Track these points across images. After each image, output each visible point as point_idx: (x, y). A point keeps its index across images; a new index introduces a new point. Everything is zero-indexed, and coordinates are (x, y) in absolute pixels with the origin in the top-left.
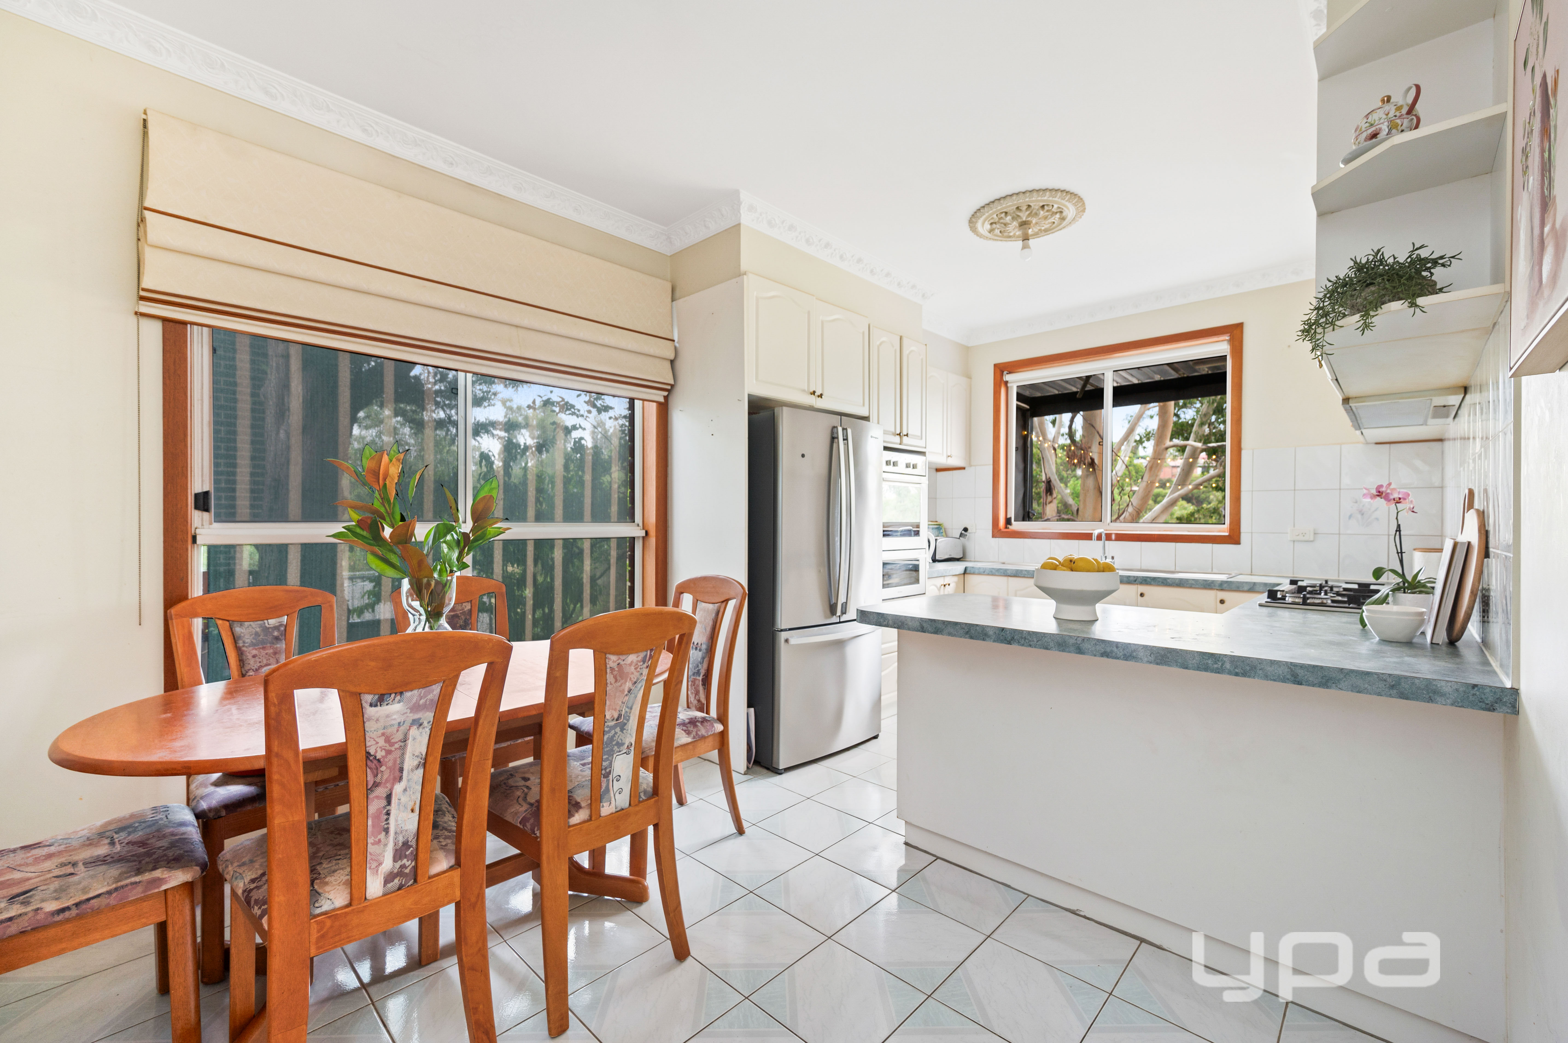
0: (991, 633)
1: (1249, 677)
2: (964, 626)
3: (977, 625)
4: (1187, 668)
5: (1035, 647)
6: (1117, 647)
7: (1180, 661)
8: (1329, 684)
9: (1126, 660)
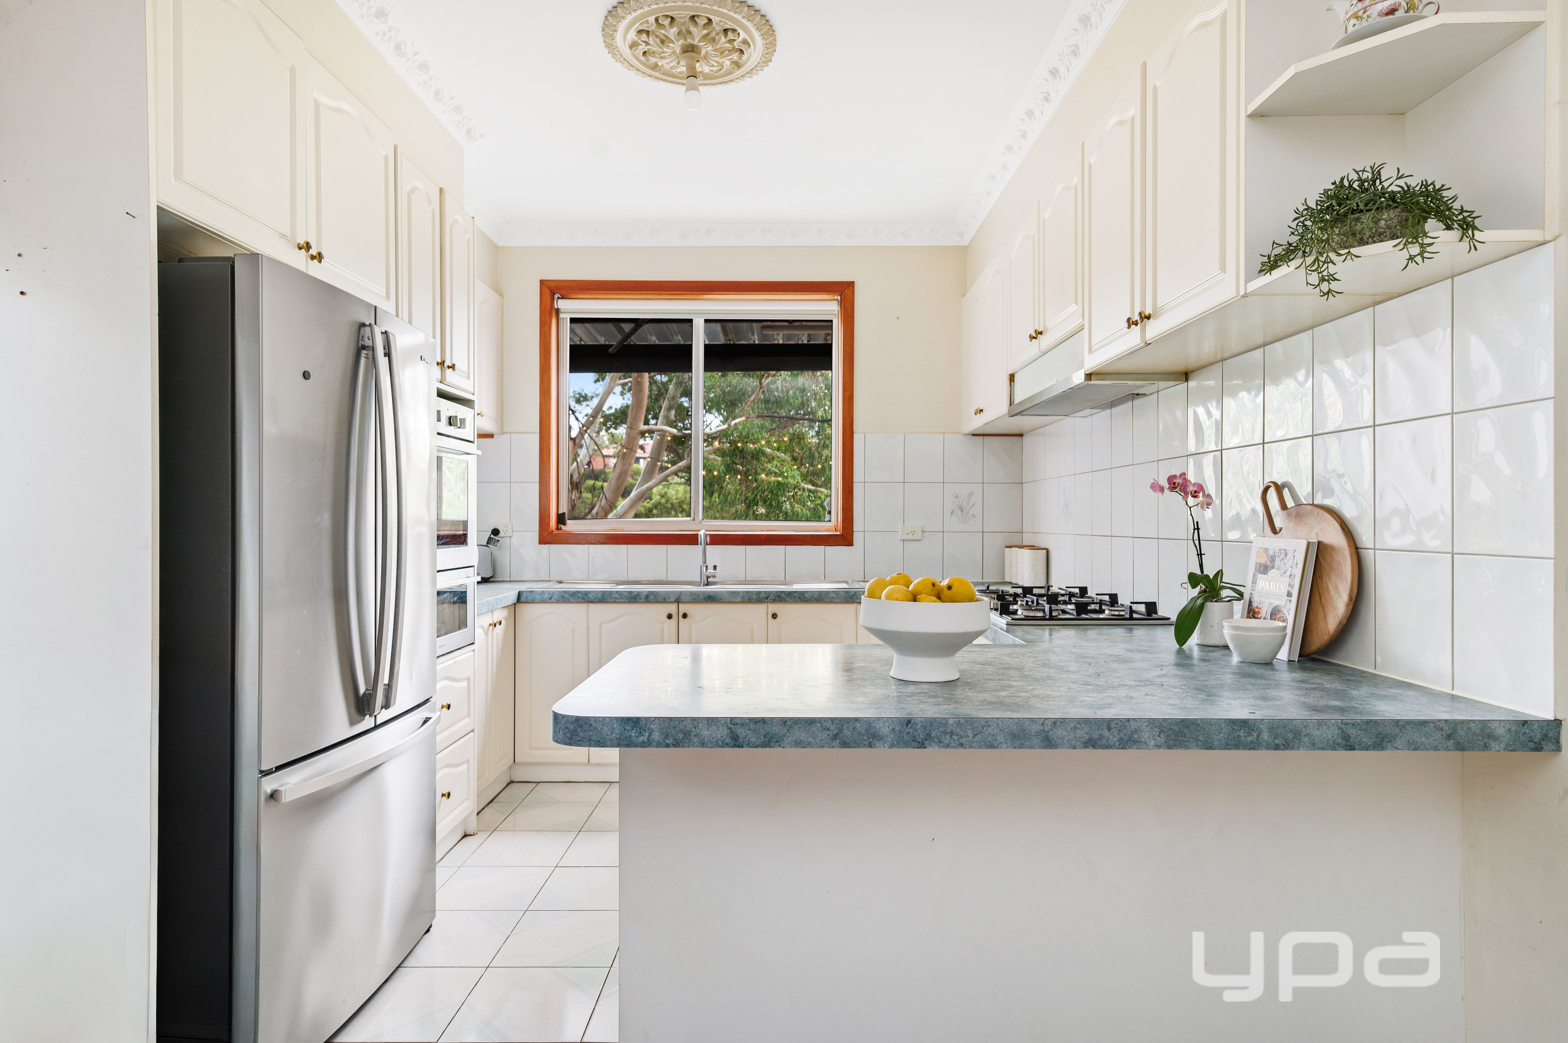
0: (885, 731)
1: (1293, 748)
2: (828, 724)
3: (856, 720)
4: (1211, 748)
5: (971, 747)
6: (1109, 729)
7: (1201, 738)
8: (1384, 744)
9: (1122, 748)
